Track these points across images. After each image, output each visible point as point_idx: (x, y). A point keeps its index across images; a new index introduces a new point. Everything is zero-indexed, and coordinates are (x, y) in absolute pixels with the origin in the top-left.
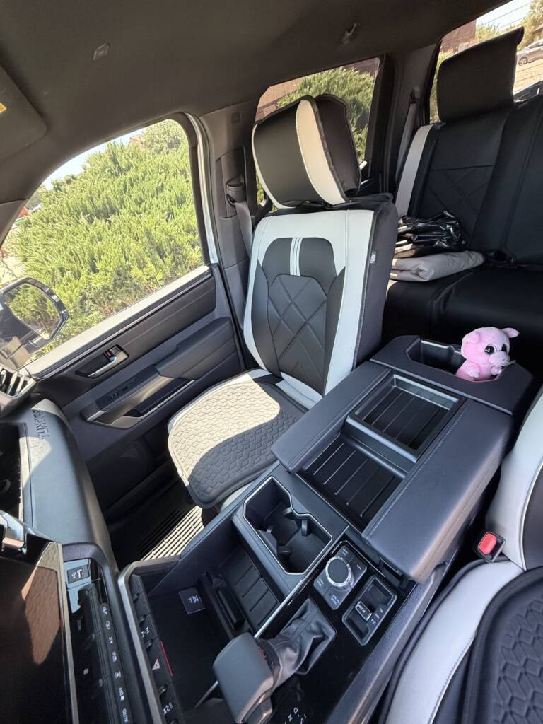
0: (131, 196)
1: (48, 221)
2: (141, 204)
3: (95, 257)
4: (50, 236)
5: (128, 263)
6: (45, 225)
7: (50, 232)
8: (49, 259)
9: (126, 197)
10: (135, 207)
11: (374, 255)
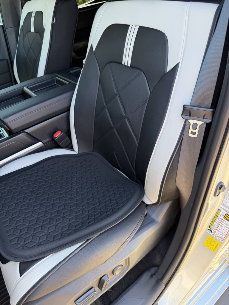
11: (55, 19)
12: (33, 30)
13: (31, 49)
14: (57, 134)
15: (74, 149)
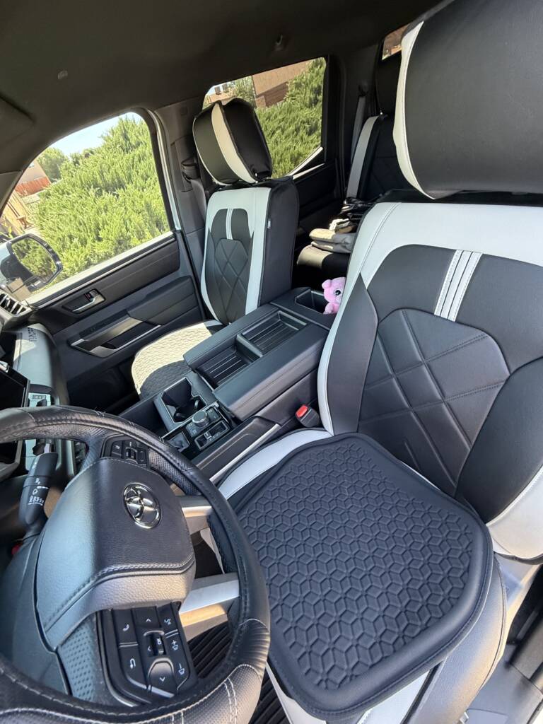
0: (138, 172)
1: (64, 193)
2: (146, 179)
3: (100, 227)
4: (64, 207)
5: (129, 234)
6: (61, 197)
7: (64, 202)
8: (62, 228)
9: (134, 172)
10: (140, 182)
11: (269, 222)
12: (229, 236)
13: (228, 264)
14: (302, 411)
15: (325, 426)
